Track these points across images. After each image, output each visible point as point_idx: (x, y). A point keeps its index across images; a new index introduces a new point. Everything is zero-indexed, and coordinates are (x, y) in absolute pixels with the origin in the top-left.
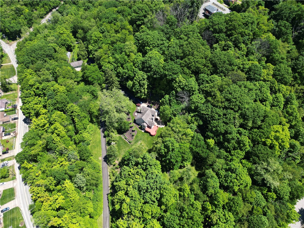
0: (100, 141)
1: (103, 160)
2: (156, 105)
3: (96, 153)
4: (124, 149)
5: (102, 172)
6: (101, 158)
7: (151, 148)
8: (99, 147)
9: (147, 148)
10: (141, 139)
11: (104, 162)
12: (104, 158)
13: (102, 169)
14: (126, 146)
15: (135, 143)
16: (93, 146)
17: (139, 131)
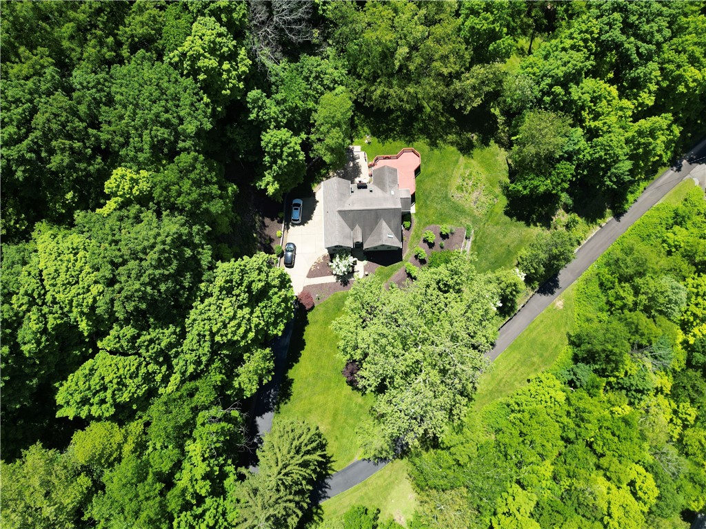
0: (514, 347)
1: (556, 291)
2: (267, 232)
3: (553, 329)
4: (500, 237)
5: (586, 269)
6: (558, 301)
7: (454, 149)
8: (534, 334)
9: (463, 159)
10: (446, 198)
11: (560, 284)
12: (552, 293)
13: (580, 274)
14: (487, 241)
15: (463, 212)
16: (541, 356)
17: (419, 222)
